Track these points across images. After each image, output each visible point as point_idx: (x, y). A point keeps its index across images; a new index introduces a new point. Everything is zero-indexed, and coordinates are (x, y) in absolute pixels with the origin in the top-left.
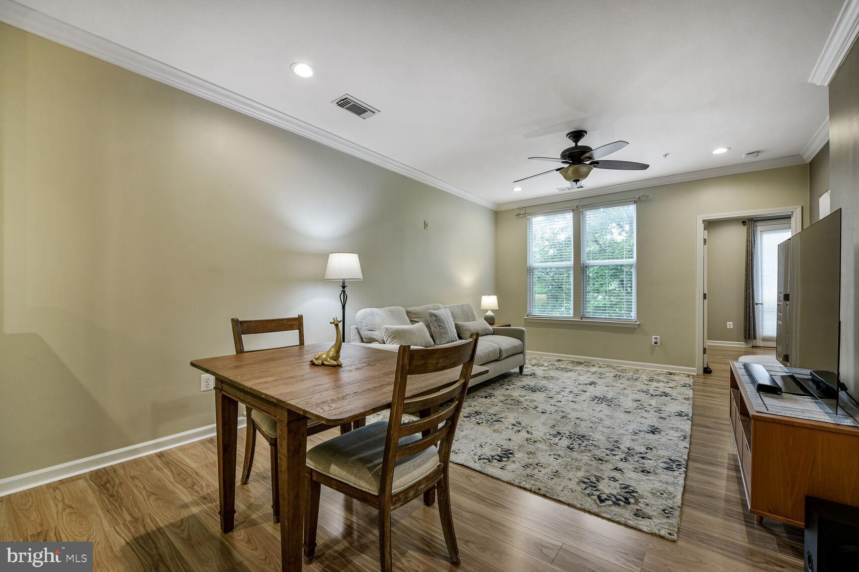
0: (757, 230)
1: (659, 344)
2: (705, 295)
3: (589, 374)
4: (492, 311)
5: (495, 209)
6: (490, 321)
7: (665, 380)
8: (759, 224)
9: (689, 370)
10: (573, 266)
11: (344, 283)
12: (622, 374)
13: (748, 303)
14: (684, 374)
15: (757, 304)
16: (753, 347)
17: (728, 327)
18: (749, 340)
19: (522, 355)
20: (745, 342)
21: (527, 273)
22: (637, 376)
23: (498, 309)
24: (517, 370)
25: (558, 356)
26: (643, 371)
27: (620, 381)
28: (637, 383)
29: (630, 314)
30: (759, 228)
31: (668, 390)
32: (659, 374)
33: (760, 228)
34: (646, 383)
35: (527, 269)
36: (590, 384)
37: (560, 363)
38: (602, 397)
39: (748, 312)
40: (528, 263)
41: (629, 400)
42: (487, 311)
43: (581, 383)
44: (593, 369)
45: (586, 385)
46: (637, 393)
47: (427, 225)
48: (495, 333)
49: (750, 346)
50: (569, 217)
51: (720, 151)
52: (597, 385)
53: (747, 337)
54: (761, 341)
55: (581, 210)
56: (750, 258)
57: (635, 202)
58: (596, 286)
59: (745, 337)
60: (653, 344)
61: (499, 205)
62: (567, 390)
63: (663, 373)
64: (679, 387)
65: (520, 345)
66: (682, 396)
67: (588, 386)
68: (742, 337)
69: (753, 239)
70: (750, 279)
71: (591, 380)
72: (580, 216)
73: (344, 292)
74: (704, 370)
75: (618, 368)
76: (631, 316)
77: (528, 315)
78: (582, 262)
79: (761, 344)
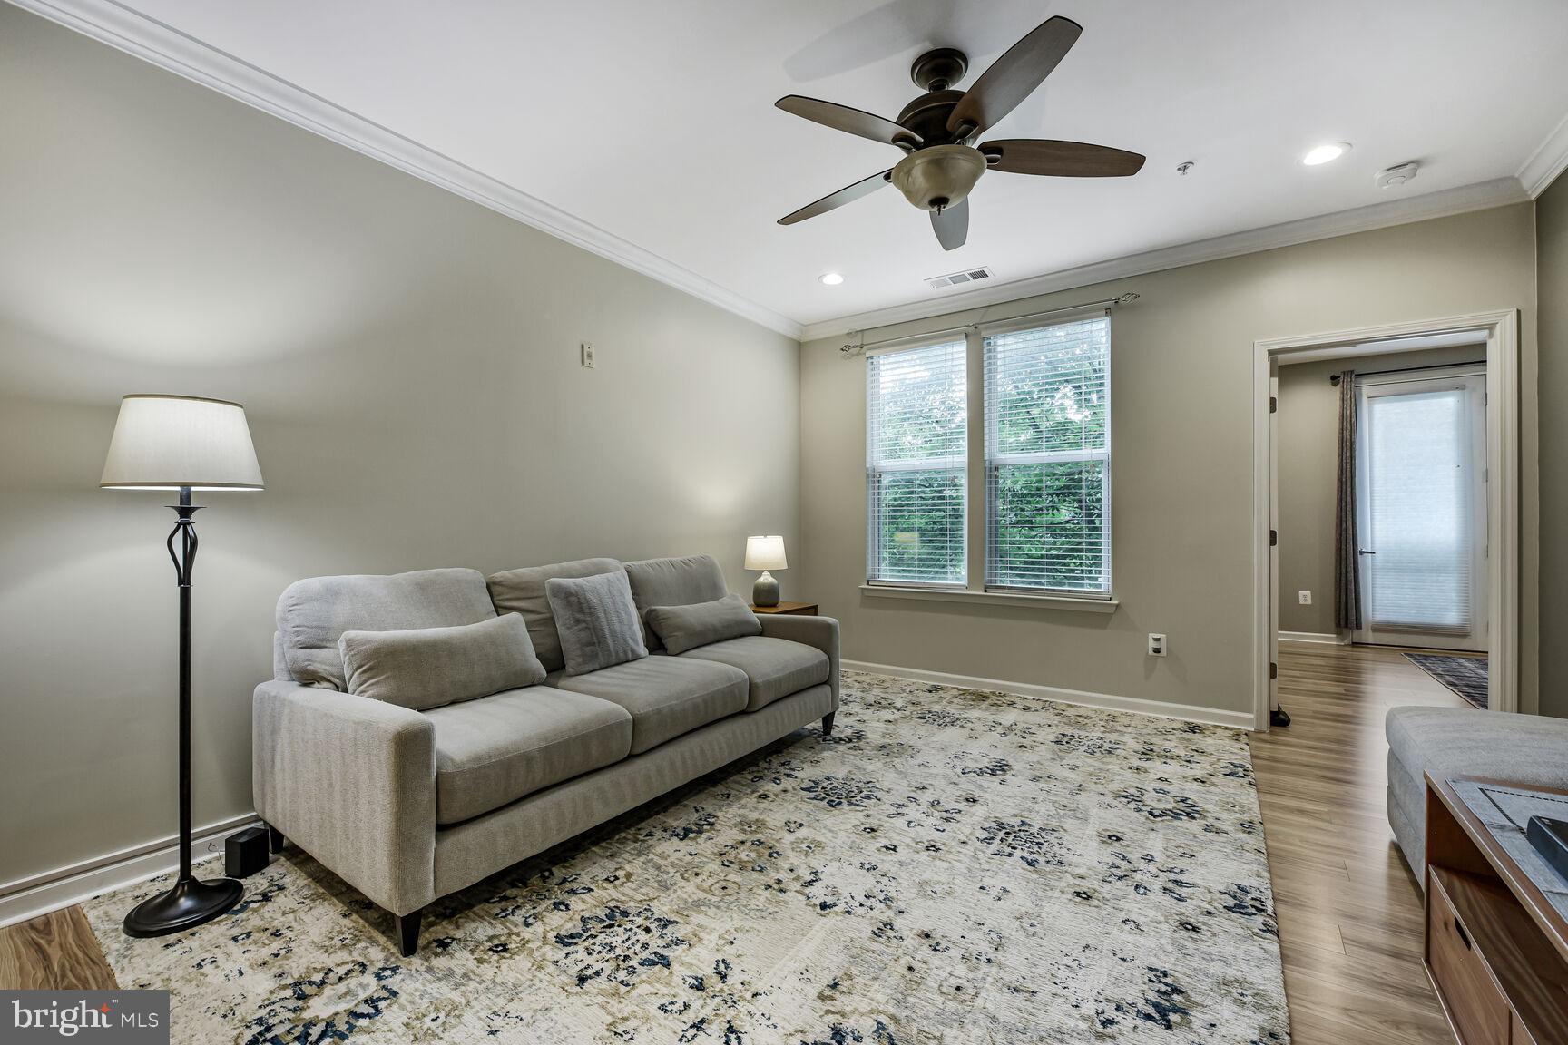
0: (1361, 394)
1: (1164, 652)
2: (1273, 534)
3: (995, 736)
4: (773, 573)
5: (795, 336)
6: (764, 598)
7: (1182, 753)
8: (1365, 381)
9: (1236, 720)
10: (966, 466)
11: (186, 497)
12: (1076, 732)
13: (1344, 553)
14: (1226, 728)
15: (1362, 553)
16: (1354, 644)
17: (1301, 602)
18: (1344, 630)
19: (827, 689)
20: (1337, 634)
21: (868, 482)
22: (1113, 737)
23: (786, 567)
24: (818, 725)
25: (931, 678)
26: (1126, 721)
27: (1071, 759)
28: (1113, 765)
29: (1096, 579)
30: (1366, 391)
31: (1193, 792)
32: (1165, 732)
33: (1367, 389)
34: (1136, 763)
35: (867, 475)
36: (993, 773)
37: (935, 696)
38: (1016, 822)
39: (1344, 570)
40: (868, 459)
41: (1090, 837)
42: (760, 573)
43: (972, 765)
44: (1010, 716)
45: (981, 773)
46: (1115, 803)
47: (590, 356)
48: (764, 631)
49: (1347, 642)
50: (958, 353)
51: (1322, 154)
52: (1008, 777)
53: (1343, 623)
54: (1370, 633)
55: (984, 334)
56: (1349, 454)
57: (1108, 311)
58: (1028, 513)
59: (1338, 625)
60: (1151, 652)
61: (804, 327)
62: (925, 798)
63: (1174, 725)
64: (1220, 779)
65: (821, 663)
66: (1233, 816)
67: (987, 781)
68: (1332, 625)
69: (1353, 414)
70: (1349, 499)
71: (996, 754)
72: (983, 348)
73: (184, 525)
74: (1271, 718)
75: (1070, 712)
76: (1100, 586)
77: (868, 581)
78: (986, 457)
79: (1370, 637)
